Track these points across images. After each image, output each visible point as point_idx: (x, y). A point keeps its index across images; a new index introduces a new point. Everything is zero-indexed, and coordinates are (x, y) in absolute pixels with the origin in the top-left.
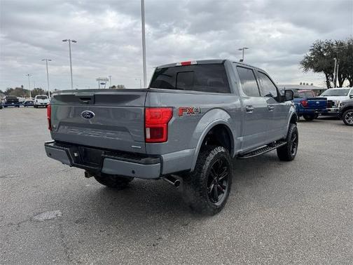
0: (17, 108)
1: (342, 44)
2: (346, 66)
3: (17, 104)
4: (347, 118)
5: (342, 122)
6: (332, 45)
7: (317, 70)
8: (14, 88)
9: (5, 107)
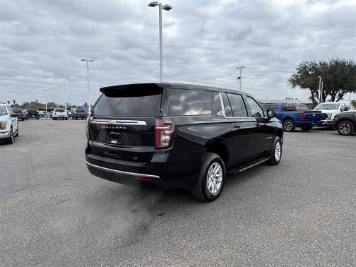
0: (37, 121)
1: (324, 64)
2: (329, 83)
3: (37, 116)
4: (342, 129)
5: (337, 132)
6: (316, 64)
7: (304, 86)
8: (29, 102)
9: (26, 119)
